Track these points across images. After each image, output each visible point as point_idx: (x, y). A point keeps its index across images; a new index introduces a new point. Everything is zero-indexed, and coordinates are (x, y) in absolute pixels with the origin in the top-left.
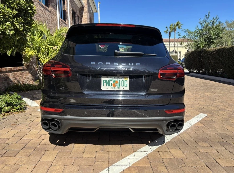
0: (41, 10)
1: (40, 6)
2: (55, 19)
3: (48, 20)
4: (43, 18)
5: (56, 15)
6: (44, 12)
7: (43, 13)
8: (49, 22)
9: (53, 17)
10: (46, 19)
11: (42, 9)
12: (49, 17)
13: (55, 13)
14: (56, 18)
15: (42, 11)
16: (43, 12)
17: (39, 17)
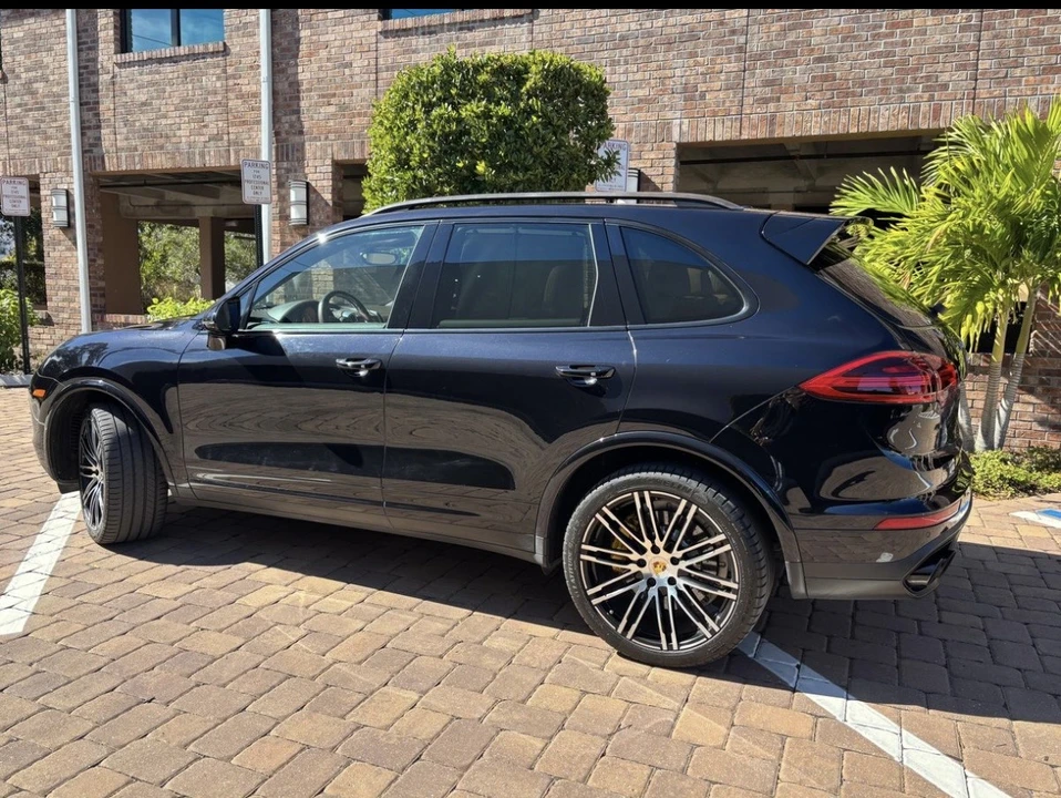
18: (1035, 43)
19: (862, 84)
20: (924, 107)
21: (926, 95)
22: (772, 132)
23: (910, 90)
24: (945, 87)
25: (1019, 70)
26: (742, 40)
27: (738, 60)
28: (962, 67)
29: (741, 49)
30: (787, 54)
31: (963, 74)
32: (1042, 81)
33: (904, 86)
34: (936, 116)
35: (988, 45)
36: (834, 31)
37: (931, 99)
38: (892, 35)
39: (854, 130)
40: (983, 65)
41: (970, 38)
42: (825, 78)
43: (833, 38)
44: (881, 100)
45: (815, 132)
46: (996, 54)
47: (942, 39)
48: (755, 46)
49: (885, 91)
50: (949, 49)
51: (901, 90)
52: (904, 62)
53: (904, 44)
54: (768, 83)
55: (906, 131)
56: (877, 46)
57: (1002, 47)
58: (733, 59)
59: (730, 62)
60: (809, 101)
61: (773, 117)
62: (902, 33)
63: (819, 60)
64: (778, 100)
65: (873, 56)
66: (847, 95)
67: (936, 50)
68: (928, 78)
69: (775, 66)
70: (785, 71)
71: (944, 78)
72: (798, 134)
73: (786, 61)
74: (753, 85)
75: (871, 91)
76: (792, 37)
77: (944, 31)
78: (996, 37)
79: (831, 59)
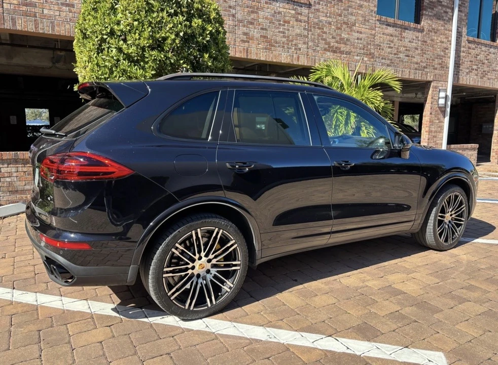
0: (383, 34)
1: (384, 27)
2: (439, 44)
3: (406, 50)
4: (389, 50)
5: (447, 32)
6: (396, 36)
7: (392, 38)
8: (410, 53)
9: (432, 40)
10: (402, 49)
11: (390, 30)
12: (414, 44)
13: (443, 28)
14: (445, 40)
15: (388, 35)
16: (392, 36)
17: (372, 51)
18: (322, 39)
19: (276, 43)
20: (295, 56)
21: (295, 51)
22: (247, 56)
23: (291, 48)
24: (300, 49)
25: (318, 48)
26: (234, 12)
27: (233, 20)
28: (304, 43)
29: (234, 16)
30: (252, 23)
31: (305, 46)
32: (324, 53)
33: (289, 46)
34: (298, 61)
35: (311, 37)
36: (266, 18)
37: (296, 53)
38: (284, 25)
39: (275, 61)
40: (310, 44)
41: (306, 33)
42: (265, 37)
43: (266, 21)
44: (282, 50)
45: (263, 59)
46: (313, 41)
47: (298, 31)
48: (239, 16)
49: (283, 47)
50: (300, 35)
51: (288, 48)
52: (288, 37)
53: (288, 30)
54: (245, 34)
55: (290, 64)
56: (280, 28)
57: (314, 39)
58: (231, 19)
59: (229, 20)
60: (260, 45)
61: (247, 50)
62: (287, 25)
63: (262, 29)
64: (249, 42)
65: (279, 32)
66: (272, 46)
67: (297, 35)
68: (295, 45)
69: (247, 27)
70: (250, 30)
71: (300, 46)
72: (257, 59)
73: (251, 26)
74: (239, 33)
75: (279, 46)
76: (252, 16)
77: (299, 28)
78: (312, 34)
79: (266, 29)
